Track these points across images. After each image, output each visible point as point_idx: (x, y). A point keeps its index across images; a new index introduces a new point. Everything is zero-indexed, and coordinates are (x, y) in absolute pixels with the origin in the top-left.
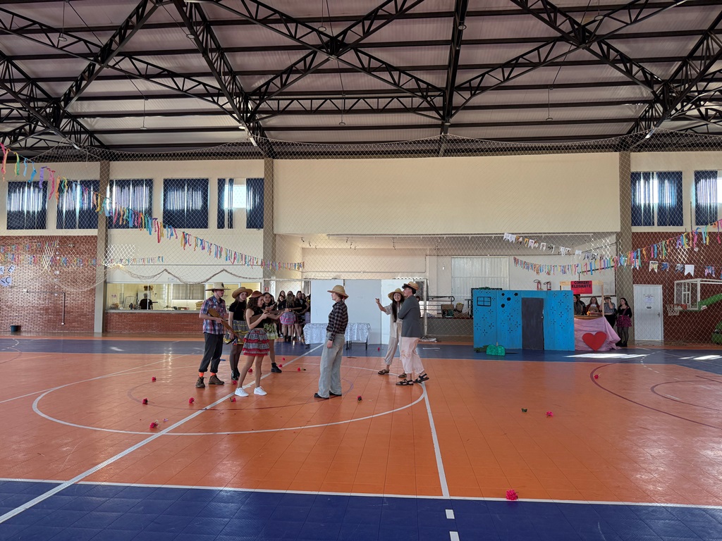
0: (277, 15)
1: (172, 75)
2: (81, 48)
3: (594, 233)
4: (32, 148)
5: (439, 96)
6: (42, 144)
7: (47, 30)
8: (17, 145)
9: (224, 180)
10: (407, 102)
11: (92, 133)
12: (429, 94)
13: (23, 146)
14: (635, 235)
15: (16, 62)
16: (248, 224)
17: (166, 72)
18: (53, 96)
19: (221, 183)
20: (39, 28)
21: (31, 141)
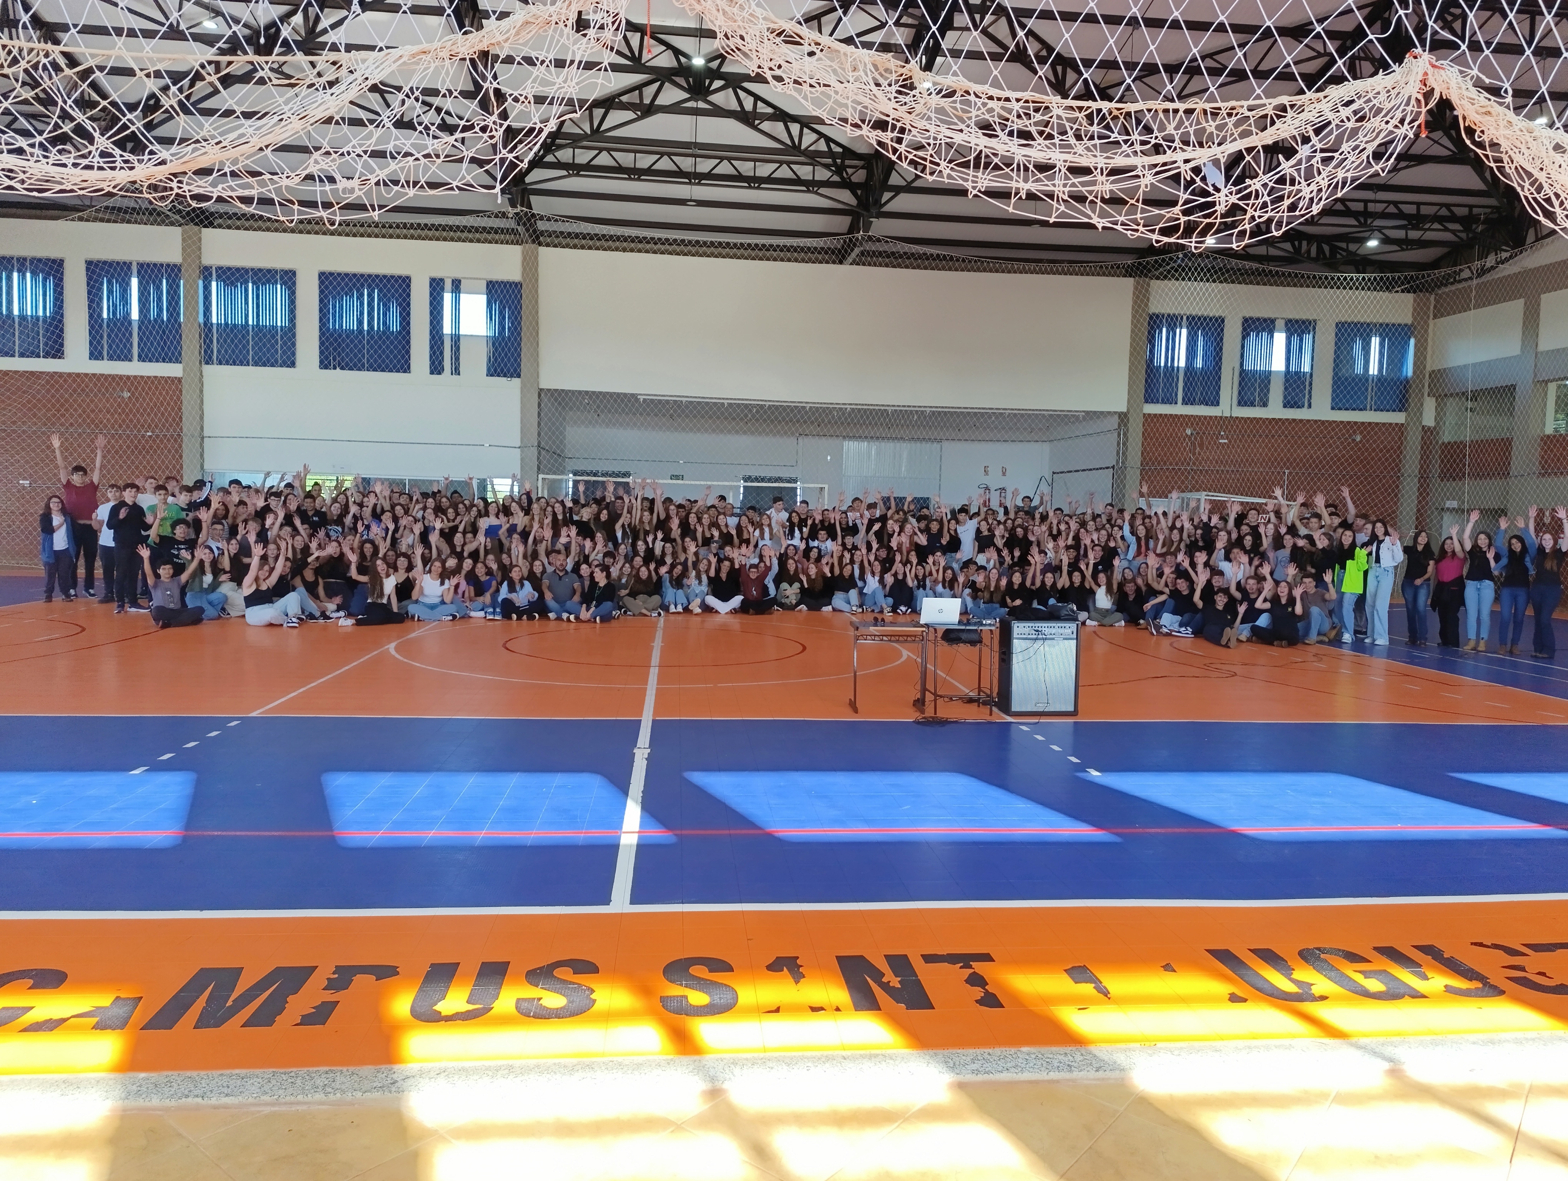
3: (1087, 413)
5: (862, 168)
9: (442, 280)
10: (805, 172)
12: (847, 162)
14: (1148, 417)
16: (489, 370)
19: (436, 286)
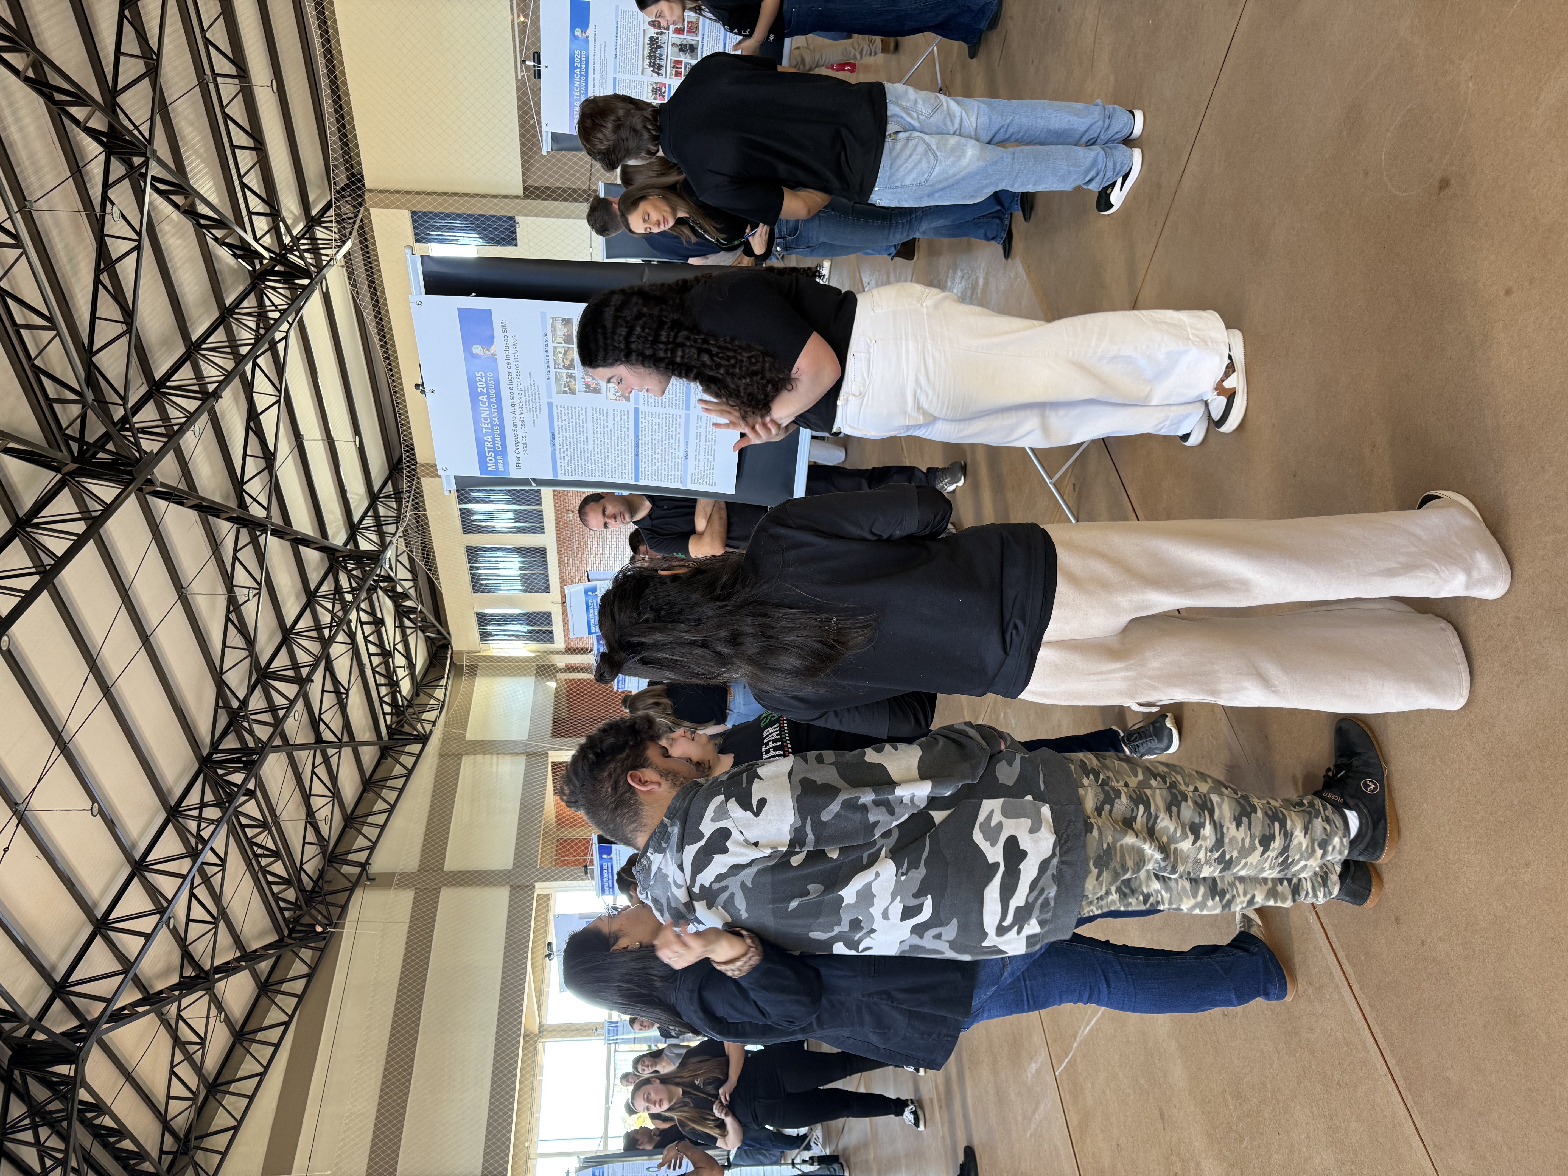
0: (101, 277)
1: (253, 416)
2: (247, 555)
4: (413, 570)
6: (404, 559)
7: (233, 605)
8: (412, 592)
11: (374, 498)
13: (411, 584)
15: (289, 621)
16: (509, 244)
17: (252, 424)
18: (327, 565)
20: (233, 613)
21: (403, 574)
